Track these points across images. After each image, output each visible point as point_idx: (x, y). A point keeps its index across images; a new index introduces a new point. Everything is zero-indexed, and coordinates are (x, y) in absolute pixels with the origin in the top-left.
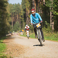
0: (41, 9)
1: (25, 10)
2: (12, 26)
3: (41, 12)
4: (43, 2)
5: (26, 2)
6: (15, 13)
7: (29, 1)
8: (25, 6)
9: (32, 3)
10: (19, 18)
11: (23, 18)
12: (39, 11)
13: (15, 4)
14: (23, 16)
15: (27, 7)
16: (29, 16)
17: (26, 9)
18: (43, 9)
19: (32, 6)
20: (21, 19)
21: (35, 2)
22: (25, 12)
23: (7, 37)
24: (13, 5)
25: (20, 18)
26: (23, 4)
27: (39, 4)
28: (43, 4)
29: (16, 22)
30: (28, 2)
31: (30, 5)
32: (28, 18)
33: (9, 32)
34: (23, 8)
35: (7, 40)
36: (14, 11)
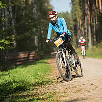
0: (96, 18)
1: (75, 20)
3: (97, 23)
4: (100, 10)
5: (76, 10)
7: (81, 9)
8: (76, 15)
9: (85, 11)
11: (73, 31)
12: (94, 21)
13: (63, 12)
14: (73, 28)
15: (78, 16)
16: (81, 28)
17: (77, 19)
18: (99, 19)
19: (84, 15)
21: (88, 9)
22: (75, 23)
23: (52, 56)
24: (60, 13)
26: (72, 12)
28: (99, 12)
30: (80, 10)
32: (79, 31)
33: (54, 49)
34: (73, 18)
35: (52, 60)
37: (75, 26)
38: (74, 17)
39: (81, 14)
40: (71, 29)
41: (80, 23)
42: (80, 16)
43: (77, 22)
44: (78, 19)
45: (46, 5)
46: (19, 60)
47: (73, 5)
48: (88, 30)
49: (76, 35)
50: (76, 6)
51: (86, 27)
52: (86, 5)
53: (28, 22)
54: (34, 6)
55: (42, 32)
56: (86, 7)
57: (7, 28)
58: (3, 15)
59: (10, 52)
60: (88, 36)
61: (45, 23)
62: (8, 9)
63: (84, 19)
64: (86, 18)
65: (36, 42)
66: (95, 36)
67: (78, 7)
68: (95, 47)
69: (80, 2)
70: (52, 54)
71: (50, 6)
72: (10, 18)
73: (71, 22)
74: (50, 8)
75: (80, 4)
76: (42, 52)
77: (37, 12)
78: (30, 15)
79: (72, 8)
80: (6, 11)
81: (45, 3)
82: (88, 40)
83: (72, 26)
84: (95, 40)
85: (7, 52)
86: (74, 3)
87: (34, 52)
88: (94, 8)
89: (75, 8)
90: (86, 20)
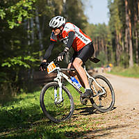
1: (114, 33)
5: (115, 21)
6: (98, 37)
7: (121, 20)
8: (114, 27)
9: (125, 22)
11: (111, 46)
12: (136, 34)
13: (99, 24)
14: (111, 43)
15: (117, 28)
16: (120, 42)
19: (125, 27)
20: (108, 48)
21: (130, 20)
22: (113, 37)
24: (96, 25)
25: (107, 45)
26: (110, 24)
27: (135, 24)
29: (100, 53)
30: (119, 21)
31: (122, 25)
32: (118, 46)
33: (89, 67)
34: (111, 30)
36: (97, 35)
37: (114, 41)
38: (113, 29)
39: (121, 26)
40: (109, 44)
41: (120, 37)
42: (120, 28)
43: (116, 35)
44: (117, 32)
45: (79, 15)
46: (47, 80)
47: (112, 15)
48: (129, 45)
49: (114, 51)
50: (115, 16)
51: (126, 41)
52: (127, 15)
56: (127, 18)
57: (33, 42)
58: (29, 27)
59: (36, 70)
60: (129, 52)
62: (34, 20)
63: (124, 33)
64: (126, 30)
66: (137, 52)
67: (117, 18)
68: (137, 65)
69: (120, 12)
71: (84, 16)
72: (36, 30)
73: (108, 36)
74: (83, 18)
75: (119, 14)
79: (110, 19)
80: (32, 22)
81: (78, 13)
82: (129, 57)
83: (109, 40)
84: (137, 57)
85: (33, 70)
86: (113, 12)
88: (136, 19)
89: (114, 18)
90: (126, 33)
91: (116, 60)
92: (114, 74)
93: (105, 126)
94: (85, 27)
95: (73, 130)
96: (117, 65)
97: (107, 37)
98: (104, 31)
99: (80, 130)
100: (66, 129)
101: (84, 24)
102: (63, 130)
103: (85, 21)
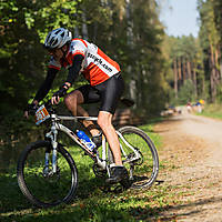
1: (207, 51)
2: (176, 90)
5: (209, 32)
6: (182, 57)
7: (218, 29)
8: (207, 40)
10: (192, 72)
11: (203, 72)
13: (183, 36)
14: (202, 66)
15: (211, 43)
16: (217, 65)
17: (209, 48)
20: (197, 74)
22: (207, 57)
23: (162, 119)
24: (178, 38)
26: (201, 36)
29: (185, 82)
30: (216, 32)
32: (214, 71)
33: (167, 106)
34: (202, 46)
36: (180, 54)
37: (207, 63)
38: (205, 44)
39: (217, 39)
40: (199, 67)
41: (217, 56)
42: (216, 42)
43: (210, 54)
44: (212, 48)
45: (151, 21)
47: (203, 21)
49: (208, 79)
50: (209, 24)
53: (118, 54)
54: (129, 23)
55: (144, 72)
61: (150, 57)
62: (80, 30)
65: (132, 92)
67: (212, 26)
69: (216, 17)
70: (162, 114)
71: (160, 24)
73: (198, 55)
74: (158, 27)
75: (215, 21)
76: (144, 111)
77: (135, 34)
78: (122, 42)
79: (201, 28)
81: (149, 18)
83: (200, 62)
86: (206, 18)
87: (128, 112)
89: (207, 27)
91: (210, 93)
92: (208, 116)
93: (193, 199)
94: (161, 41)
95: (142, 204)
96: (211, 102)
97: (195, 57)
98: (191, 48)
99: (153, 205)
100: (132, 204)
101: (158, 36)
102: (126, 206)
103: (162, 32)
